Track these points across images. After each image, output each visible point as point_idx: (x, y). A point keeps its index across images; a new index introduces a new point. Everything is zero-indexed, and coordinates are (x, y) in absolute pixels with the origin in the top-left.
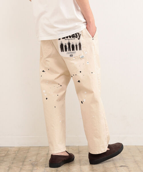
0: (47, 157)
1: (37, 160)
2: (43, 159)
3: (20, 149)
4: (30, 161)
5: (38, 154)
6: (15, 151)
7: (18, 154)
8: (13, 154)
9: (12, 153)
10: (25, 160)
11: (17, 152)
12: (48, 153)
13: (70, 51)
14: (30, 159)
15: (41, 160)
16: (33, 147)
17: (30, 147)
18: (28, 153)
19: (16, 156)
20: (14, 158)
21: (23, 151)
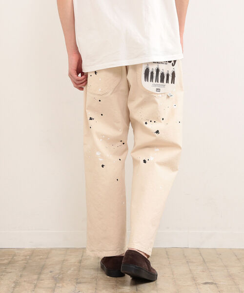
0: (80, 266)
1: (62, 271)
2: (72, 269)
3: (33, 253)
4: (51, 272)
5: (64, 260)
6: (26, 256)
7: (30, 261)
8: (22, 260)
9: (20, 259)
10: (42, 270)
11: (28, 257)
12: (81, 260)
13: (158, 82)
14: (51, 269)
15: (69, 272)
16: (56, 249)
17: (52, 249)
18: (47, 258)
19: (27, 263)
20: (24, 268)
21: (40, 256)
